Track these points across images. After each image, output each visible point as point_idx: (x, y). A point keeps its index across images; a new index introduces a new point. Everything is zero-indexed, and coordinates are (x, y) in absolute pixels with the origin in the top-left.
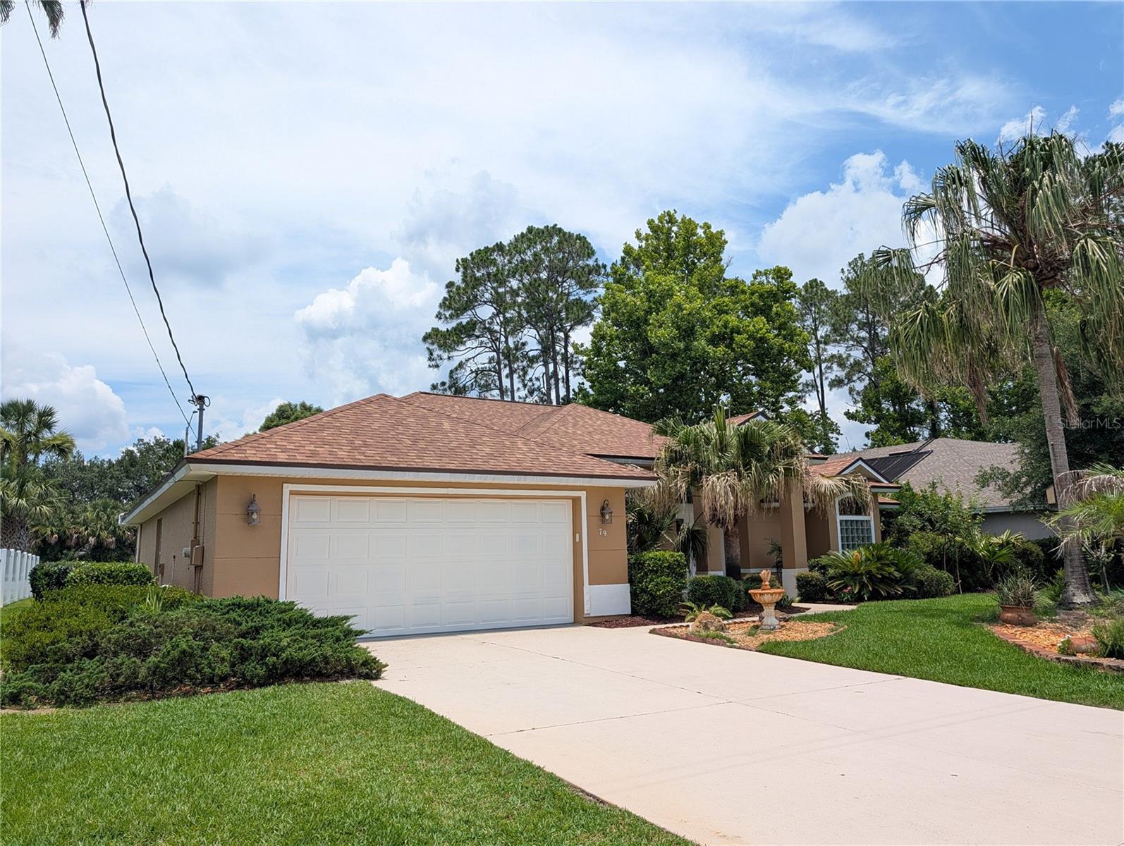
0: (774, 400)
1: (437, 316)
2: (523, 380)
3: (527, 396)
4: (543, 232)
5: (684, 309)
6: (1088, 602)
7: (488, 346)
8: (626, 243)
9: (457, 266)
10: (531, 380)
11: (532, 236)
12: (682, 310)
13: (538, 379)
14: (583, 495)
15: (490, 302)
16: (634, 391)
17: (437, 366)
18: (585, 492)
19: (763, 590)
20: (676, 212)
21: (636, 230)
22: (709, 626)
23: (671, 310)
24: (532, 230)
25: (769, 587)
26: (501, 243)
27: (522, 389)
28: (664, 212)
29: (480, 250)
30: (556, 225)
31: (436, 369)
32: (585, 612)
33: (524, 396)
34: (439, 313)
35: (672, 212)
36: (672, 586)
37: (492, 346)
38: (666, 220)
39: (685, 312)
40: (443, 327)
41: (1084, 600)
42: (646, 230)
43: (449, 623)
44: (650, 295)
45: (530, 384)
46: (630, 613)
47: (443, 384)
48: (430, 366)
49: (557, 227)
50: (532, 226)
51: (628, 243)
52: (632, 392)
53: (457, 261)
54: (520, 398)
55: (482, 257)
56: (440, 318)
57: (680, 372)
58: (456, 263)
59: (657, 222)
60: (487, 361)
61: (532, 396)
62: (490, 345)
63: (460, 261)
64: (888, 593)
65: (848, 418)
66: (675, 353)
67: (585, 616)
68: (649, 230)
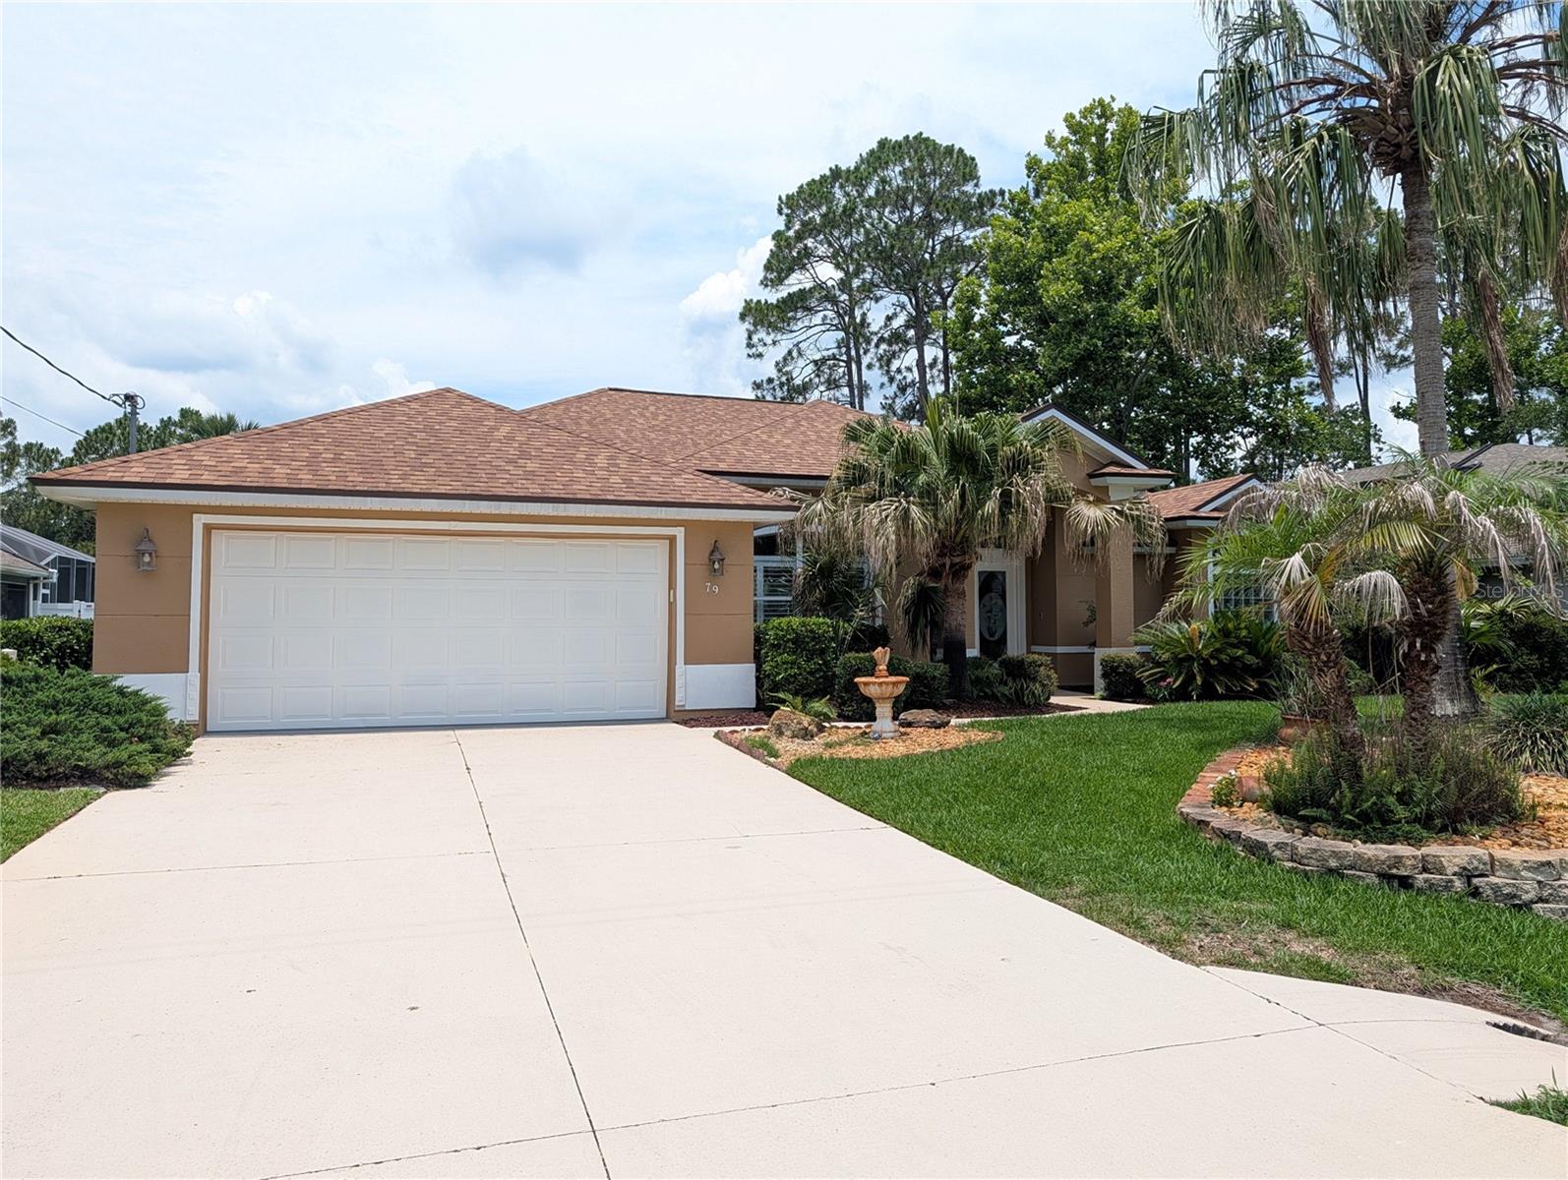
0: (1266, 390)
1: (762, 282)
2: (888, 372)
3: (896, 396)
4: (900, 147)
5: (1095, 251)
6: (1455, 715)
7: (834, 323)
8: (1029, 154)
9: (779, 205)
10: (899, 371)
11: (885, 153)
12: (1091, 251)
13: (909, 369)
14: (679, 533)
15: (828, 257)
16: (1017, 381)
17: (760, 355)
18: (683, 529)
19: (877, 677)
20: (1113, 99)
21: (1046, 133)
22: (784, 730)
23: (1075, 252)
24: (884, 144)
25: (886, 673)
26: (837, 166)
27: (888, 384)
28: (1094, 100)
29: (813, 180)
30: (921, 134)
31: (758, 360)
32: (677, 704)
33: (892, 395)
34: (766, 278)
35: (1107, 100)
36: (799, 668)
37: (840, 323)
38: (1097, 113)
39: (1095, 255)
40: (773, 296)
41: (1449, 711)
42: (1062, 131)
43: (460, 713)
44: (1050, 233)
45: (899, 377)
46: (754, 706)
47: (770, 381)
48: (749, 355)
49: (924, 136)
50: (886, 139)
51: (1032, 154)
52: (1014, 382)
53: (780, 198)
54: (886, 398)
55: (814, 193)
56: (766, 286)
57: (1086, 350)
58: (778, 202)
59: (1078, 117)
60: (835, 345)
61: (904, 395)
62: (835, 322)
63: (784, 198)
64: (1228, 688)
65: (1395, 416)
66: (1080, 321)
67: (677, 709)
68: (1067, 130)
